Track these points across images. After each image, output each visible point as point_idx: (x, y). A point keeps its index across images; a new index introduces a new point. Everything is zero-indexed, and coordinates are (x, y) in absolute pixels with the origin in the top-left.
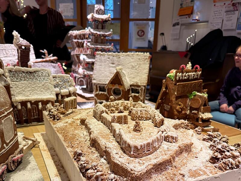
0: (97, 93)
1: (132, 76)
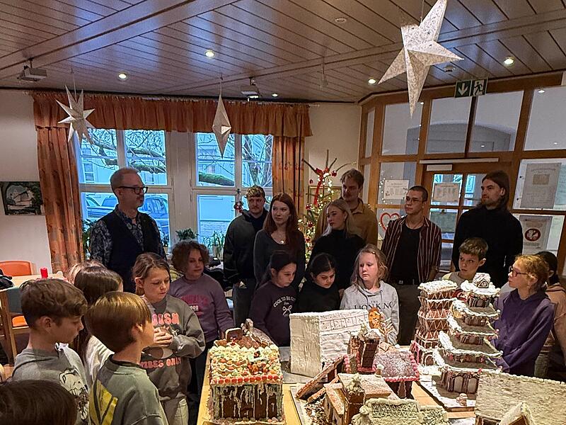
1: (540, 414)
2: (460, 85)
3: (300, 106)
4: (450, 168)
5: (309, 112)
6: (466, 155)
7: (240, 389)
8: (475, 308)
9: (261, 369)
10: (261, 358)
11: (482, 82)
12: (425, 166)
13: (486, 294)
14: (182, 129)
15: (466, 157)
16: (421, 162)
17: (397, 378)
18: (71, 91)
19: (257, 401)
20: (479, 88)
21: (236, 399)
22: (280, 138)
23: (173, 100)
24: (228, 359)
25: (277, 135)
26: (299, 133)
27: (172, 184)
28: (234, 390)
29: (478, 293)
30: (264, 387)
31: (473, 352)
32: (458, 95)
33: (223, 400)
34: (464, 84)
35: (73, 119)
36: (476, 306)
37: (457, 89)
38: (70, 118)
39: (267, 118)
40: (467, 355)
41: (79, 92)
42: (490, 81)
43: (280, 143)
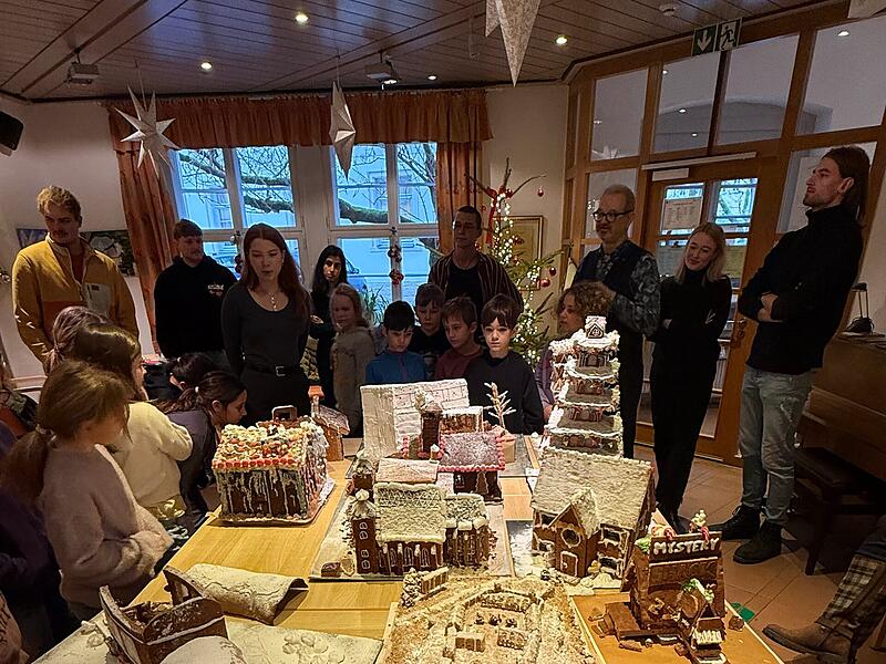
0: (538, 526)
1: (607, 506)
2: (699, 36)
3: (473, 92)
4: (685, 173)
5: (487, 100)
6: (709, 152)
7: (247, 476)
8: (585, 368)
9: (274, 450)
10: (273, 437)
11: (732, 27)
12: (650, 172)
13: (596, 346)
14: (306, 143)
15: (709, 155)
16: (644, 168)
17: (470, 467)
18: (139, 96)
19: (272, 492)
20: (728, 37)
21: (244, 489)
22: (446, 146)
23: (289, 98)
24: (241, 438)
25: (441, 141)
26: (473, 136)
27: (303, 226)
28: (240, 477)
29: (585, 345)
30: (278, 475)
31: (582, 431)
32: (698, 52)
33: (229, 490)
34: (706, 32)
35: (142, 134)
36: (587, 365)
37: (696, 42)
38: (139, 134)
39: (426, 114)
40: (573, 435)
41: (149, 96)
42: (746, 23)
43: (446, 154)
